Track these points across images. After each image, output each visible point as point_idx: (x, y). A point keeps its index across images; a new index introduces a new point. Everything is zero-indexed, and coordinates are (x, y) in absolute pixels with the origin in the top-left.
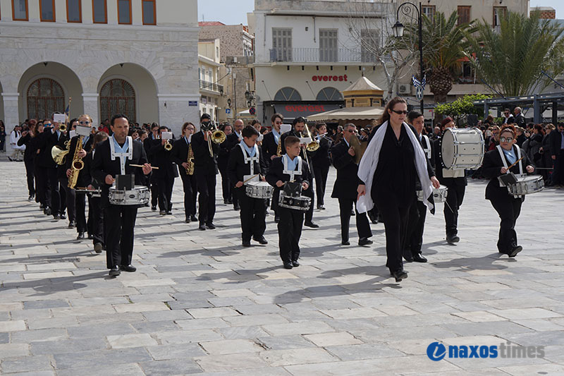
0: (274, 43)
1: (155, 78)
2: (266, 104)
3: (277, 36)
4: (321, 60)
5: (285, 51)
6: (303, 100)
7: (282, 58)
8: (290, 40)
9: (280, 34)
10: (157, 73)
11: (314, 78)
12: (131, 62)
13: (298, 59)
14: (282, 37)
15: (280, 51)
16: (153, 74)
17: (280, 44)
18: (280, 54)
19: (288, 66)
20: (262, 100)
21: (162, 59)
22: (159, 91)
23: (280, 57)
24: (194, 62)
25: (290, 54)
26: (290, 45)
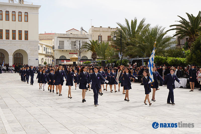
0: (60, 44)
1: (27, 53)
2: (57, 60)
3: (60, 43)
4: (72, 49)
5: (62, 46)
6: (67, 59)
7: (62, 48)
8: (64, 44)
9: (61, 42)
10: (28, 52)
11: (70, 53)
12: (21, 49)
13: (66, 48)
14: (61, 43)
15: (61, 46)
16: (27, 52)
17: (61, 45)
18: (61, 47)
19: (63, 50)
20: (56, 59)
21: (29, 49)
22: (28, 56)
23: (61, 48)
24: (37, 49)
25: (64, 47)
26: (64, 45)
